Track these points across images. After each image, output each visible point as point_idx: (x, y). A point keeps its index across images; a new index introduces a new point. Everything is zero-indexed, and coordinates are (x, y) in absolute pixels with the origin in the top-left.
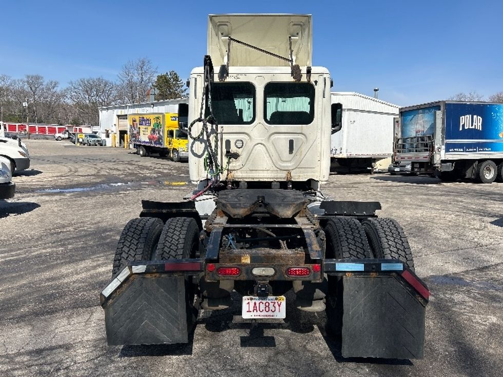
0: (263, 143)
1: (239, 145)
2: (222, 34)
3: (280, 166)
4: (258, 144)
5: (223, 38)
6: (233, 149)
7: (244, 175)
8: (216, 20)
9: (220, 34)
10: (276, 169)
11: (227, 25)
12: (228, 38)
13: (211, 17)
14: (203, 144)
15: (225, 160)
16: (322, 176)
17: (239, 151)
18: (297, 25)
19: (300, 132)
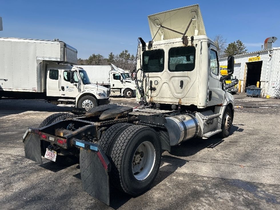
0: (167, 82)
1: (156, 83)
2: (157, 24)
3: (176, 96)
4: (165, 83)
5: (158, 26)
6: (153, 86)
7: (158, 100)
8: (152, 17)
9: (156, 25)
10: (173, 97)
11: (157, 19)
12: (160, 26)
13: (149, 17)
14: (141, 83)
15: (150, 91)
16: (199, 103)
17: (156, 86)
18: (193, 11)
19: (187, 76)
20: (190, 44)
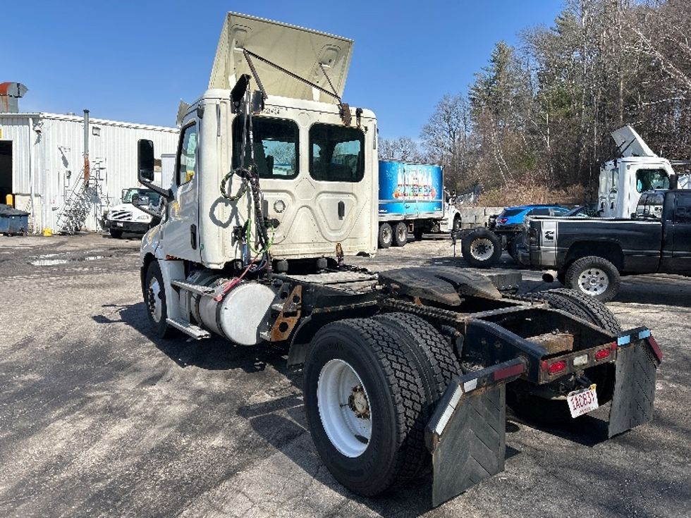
0: (309, 205)
1: (279, 207)
2: (236, 43)
3: (329, 236)
4: (303, 207)
5: (235, 49)
6: (272, 214)
8: (234, 21)
9: (234, 42)
10: (324, 241)
11: (245, 31)
12: (243, 50)
13: (230, 15)
17: (279, 216)
18: (332, 49)
19: (350, 191)
20: (354, 124)
